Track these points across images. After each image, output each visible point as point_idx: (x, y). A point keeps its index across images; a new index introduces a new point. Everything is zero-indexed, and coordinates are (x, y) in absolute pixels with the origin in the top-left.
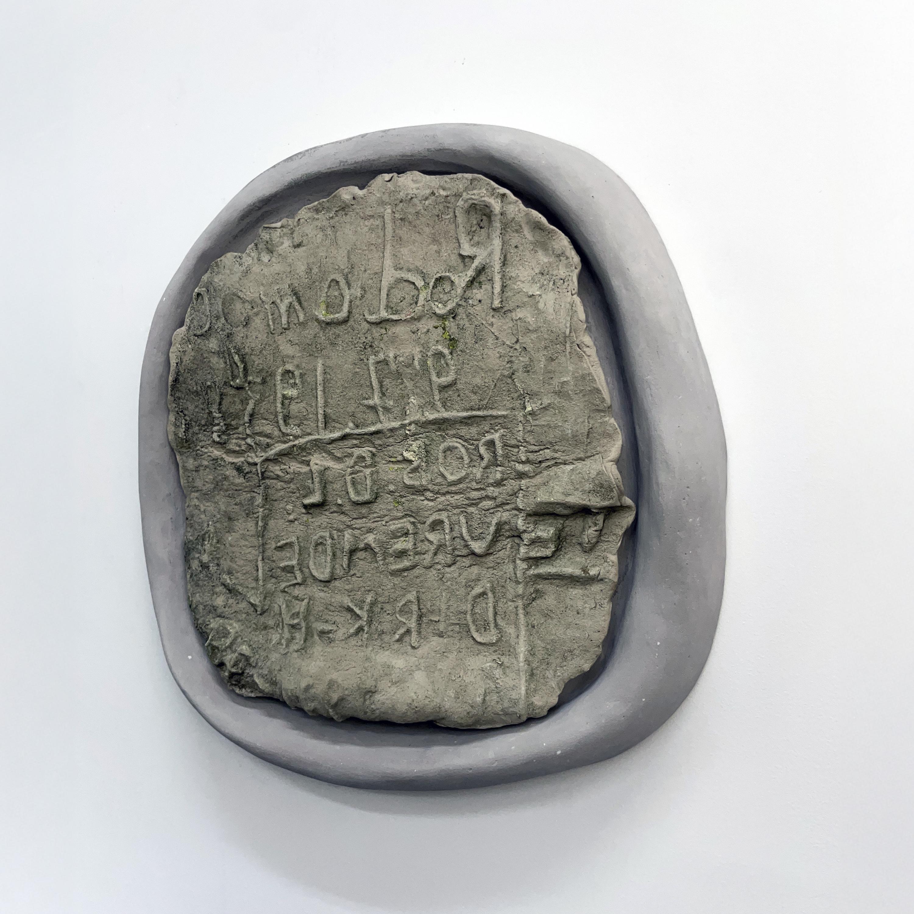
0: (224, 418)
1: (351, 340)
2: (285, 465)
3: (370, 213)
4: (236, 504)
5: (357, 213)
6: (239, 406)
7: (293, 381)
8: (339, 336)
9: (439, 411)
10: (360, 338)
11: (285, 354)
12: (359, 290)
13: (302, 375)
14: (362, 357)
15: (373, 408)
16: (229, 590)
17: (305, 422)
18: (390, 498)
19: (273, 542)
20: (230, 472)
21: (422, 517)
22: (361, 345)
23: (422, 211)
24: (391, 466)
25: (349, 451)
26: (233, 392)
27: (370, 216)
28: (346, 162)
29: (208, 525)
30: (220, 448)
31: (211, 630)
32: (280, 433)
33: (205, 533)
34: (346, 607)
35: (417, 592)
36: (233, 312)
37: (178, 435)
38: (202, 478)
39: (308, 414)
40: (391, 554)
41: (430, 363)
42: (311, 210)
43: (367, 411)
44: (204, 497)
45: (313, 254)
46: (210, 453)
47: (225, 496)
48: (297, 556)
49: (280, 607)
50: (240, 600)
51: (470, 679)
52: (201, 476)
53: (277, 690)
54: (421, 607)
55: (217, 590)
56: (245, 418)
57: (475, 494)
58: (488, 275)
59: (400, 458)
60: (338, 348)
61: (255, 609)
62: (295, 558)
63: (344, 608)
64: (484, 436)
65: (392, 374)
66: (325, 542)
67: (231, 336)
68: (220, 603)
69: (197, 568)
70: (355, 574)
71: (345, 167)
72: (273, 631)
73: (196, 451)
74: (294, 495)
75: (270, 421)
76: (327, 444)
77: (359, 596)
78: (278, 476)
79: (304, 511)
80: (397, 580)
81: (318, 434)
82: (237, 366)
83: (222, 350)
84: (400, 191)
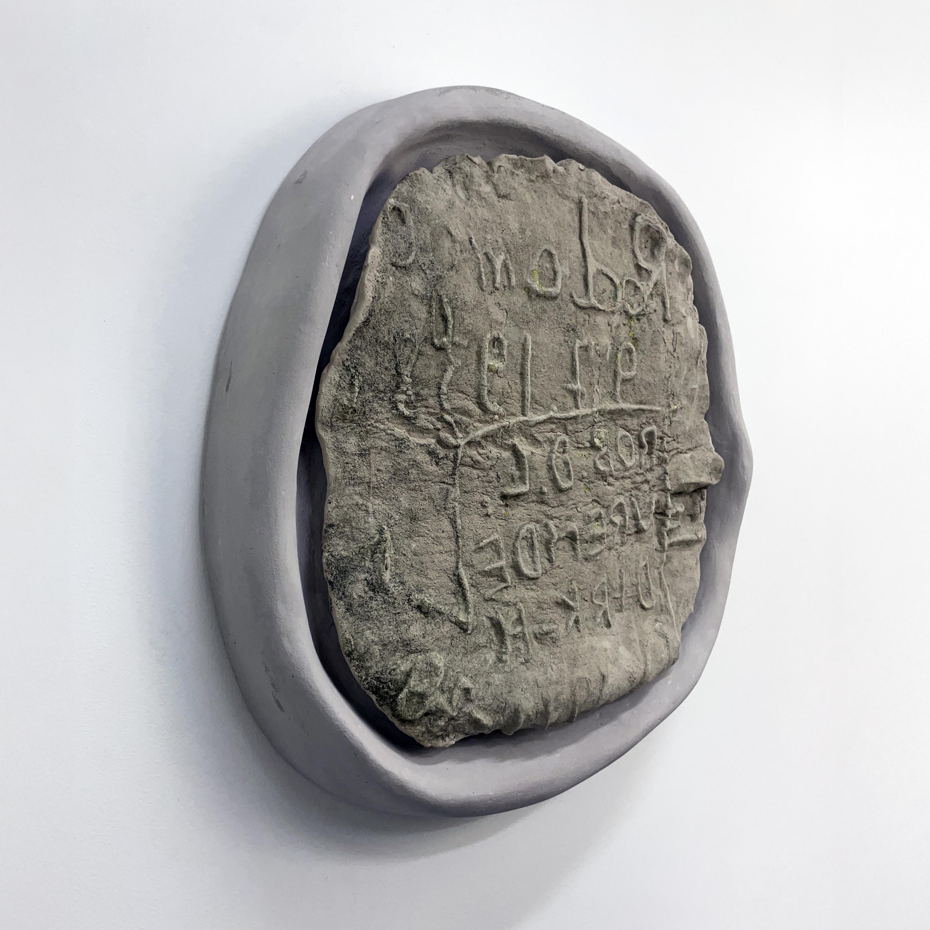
1: (556, 318)
2: (483, 448)
3: (568, 194)
4: (424, 499)
5: (554, 187)
6: (433, 372)
7: (498, 352)
8: (545, 311)
9: (618, 402)
10: (564, 319)
11: (494, 317)
12: (568, 269)
13: (509, 346)
14: (567, 338)
15: (574, 394)
16: (425, 613)
17: (508, 400)
18: (582, 485)
19: (471, 543)
20: (422, 457)
21: (605, 501)
22: (566, 327)
23: (610, 213)
24: (579, 452)
25: (549, 435)
26: (431, 352)
27: (568, 197)
28: (552, 130)
29: (381, 531)
30: (403, 423)
31: (408, 675)
32: (480, 411)
33: (379, 543)
34: (560, 601)
35: (606, 573)
36: (441, 249)
37: (341, 401)
38: (373, 465)
39: (511, 392)
40: (585, 540)
41: (620, 355)
42: (510, 162)
43: (567, 395)
44: (372, 491)
45: (524, 214)
46: (390, 430)
47: (409, 489)
48: (504, 555)
49: (491, 619)
50: (441, 622)
51: (652, 641)
52: (371, 461)
53: (502, 718)
54: (609, 587)
55: (406, 617)
56: (440, 388)
57: (639, 479)
58: (659, 291)
59: (588, 445)
60: (544, 324)
61: (463, 629)
62: (500, 557)
63: (557, 603)
64: (643, 428)
65: (589, 361)
66: (529, 536)
67: (441, 280)
68: (416, 634)
69: (363, 595)
70: (558, 566)
71: (549, 135)
72: (485, 650)
73: (365, 427)
74: (490, 484)
75: (468, 395)
76: (530, 426)
77: (564, 588)
78: (478, 462)
79: (501, 503)
80: (590, 565)
81: (524, 415)
82: (445, 319)
83: (428, 295)
84: (594, 186)
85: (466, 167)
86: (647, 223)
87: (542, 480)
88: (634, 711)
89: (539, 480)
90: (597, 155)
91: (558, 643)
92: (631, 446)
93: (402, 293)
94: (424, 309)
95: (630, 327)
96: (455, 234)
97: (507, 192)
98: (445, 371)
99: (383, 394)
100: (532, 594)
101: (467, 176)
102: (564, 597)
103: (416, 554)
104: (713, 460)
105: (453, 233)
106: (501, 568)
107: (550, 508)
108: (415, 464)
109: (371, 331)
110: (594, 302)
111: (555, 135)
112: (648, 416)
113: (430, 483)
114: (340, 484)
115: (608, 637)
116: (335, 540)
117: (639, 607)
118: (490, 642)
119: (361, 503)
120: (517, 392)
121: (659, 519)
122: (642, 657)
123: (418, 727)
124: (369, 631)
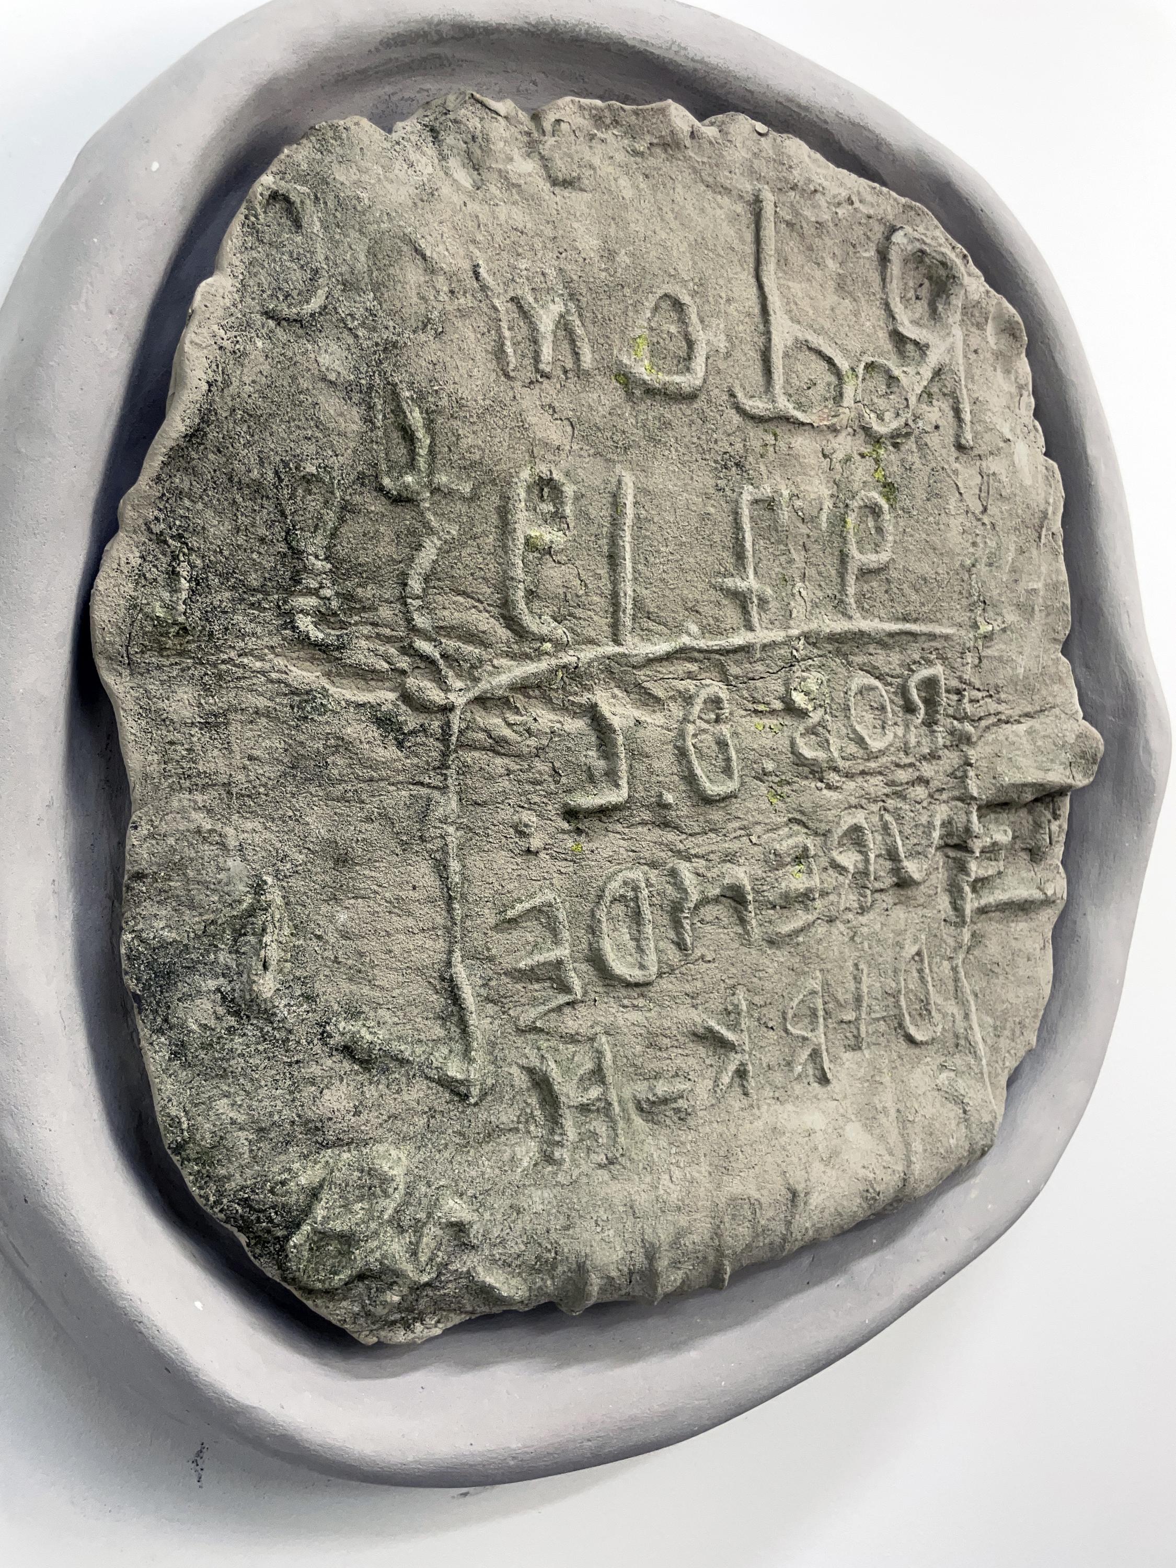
0: (335, 576)
1: (695, 440)
2: (517, 711)
3: (727, 183)
4: (369, 820)
5: (694, 169)
6: (386, 549)
7: (551, 509)
8: (667, 425)
9: (850, 618)
10: (716, 441)
11: (539, 435)
12: (723, 337)
13: (578, 497)
14: (722, 483)
15: (741, 599)
16: (361, 1062)
17: (578, 612)
18: (763, 789)
19: (487, 911)
20: (354, 729)
21: (820, 821)
22: (719, 458)
23: (830, 224)
24: (756, 720)
25: (681, 685)
26: (376, 505)
27: (726, 189)
28: (685, 49)
29: (258, 888)
30: (312, 660)
31: (314, 1194)
32: (509, 633)
33: (251, 912)
34: (702, 1030)
35: (821, 970)
36: (399, 287)
37: (147, 610)
38: (235, 748)
39: (587, 594)
40: (771, 903)
41: (851, 520)
42: (586, 113)
43: (725, 602)
44: (235, 804)
45: (613, 219)
46: (279, 671)
47: (329, 797)
48: (566, 935)
49: (530, 1071)
50: (404, 1079)
51: (929, 1111)
52: (233, 739)
53: (549, 1282)
54: (827, 999)
55: (315, 1069)
56: (406, 585)
57: (903, 776)
58: (945, 386)
59: (778, 705)
60: (667, 453)
61: (458, 1094)
62: (557, 942)
63: (695, 1034)
64: (913, 671)
65: (777, 531)
66: (631, 894)
67: (395, 351)
68: (336, 1106)
69: (212, 1023)
70: (702, 957)
71: (677, 58)
72: (513, 1138)
73: (215, 665)
74: (538, 787)
75: (479, 601)
76: (634, 667)
77: (716, 1003)
78: (504, 741)
79: (566, 826)
80: (782, 955)
81: (617, 642)
82: (408, 436)
83: (363, 382)
84: (791, 167)
85: (472, 120)
86: (918, 245)
87: (660, 779)
88: (888, 1255)
89: (654, 779)
90: (799, 106)
91: (691, 1122)
92: (883, 708)
93: (293, 378)
94: (355, 413)
95: (877, 461)
96: (435, 256)
97: (574, 174)
98: (419, 547)
99: (260, 596)
100: (634, 1016)
101: (474, 138)
102: (712, 1023)
103: (345, 936)
104: (1078, 737)
105: (428, 254)
106: (559, 963)
107: (684, 836)
108: (343, 745)
109: (211, 456)
110: (785, 405)
111: (693, 60)
112: (925, 646)
113: (382, 784)
114: (157, 788)
115: (822, 1105)
116: (148, 908)
117: (901, 1040)
118: (527, 1122)
119: (209, 827)
120: (601, 595)
121: (954, 859)
122: (901, 1146)
123: (344, 1304)
124: (225, 1100)
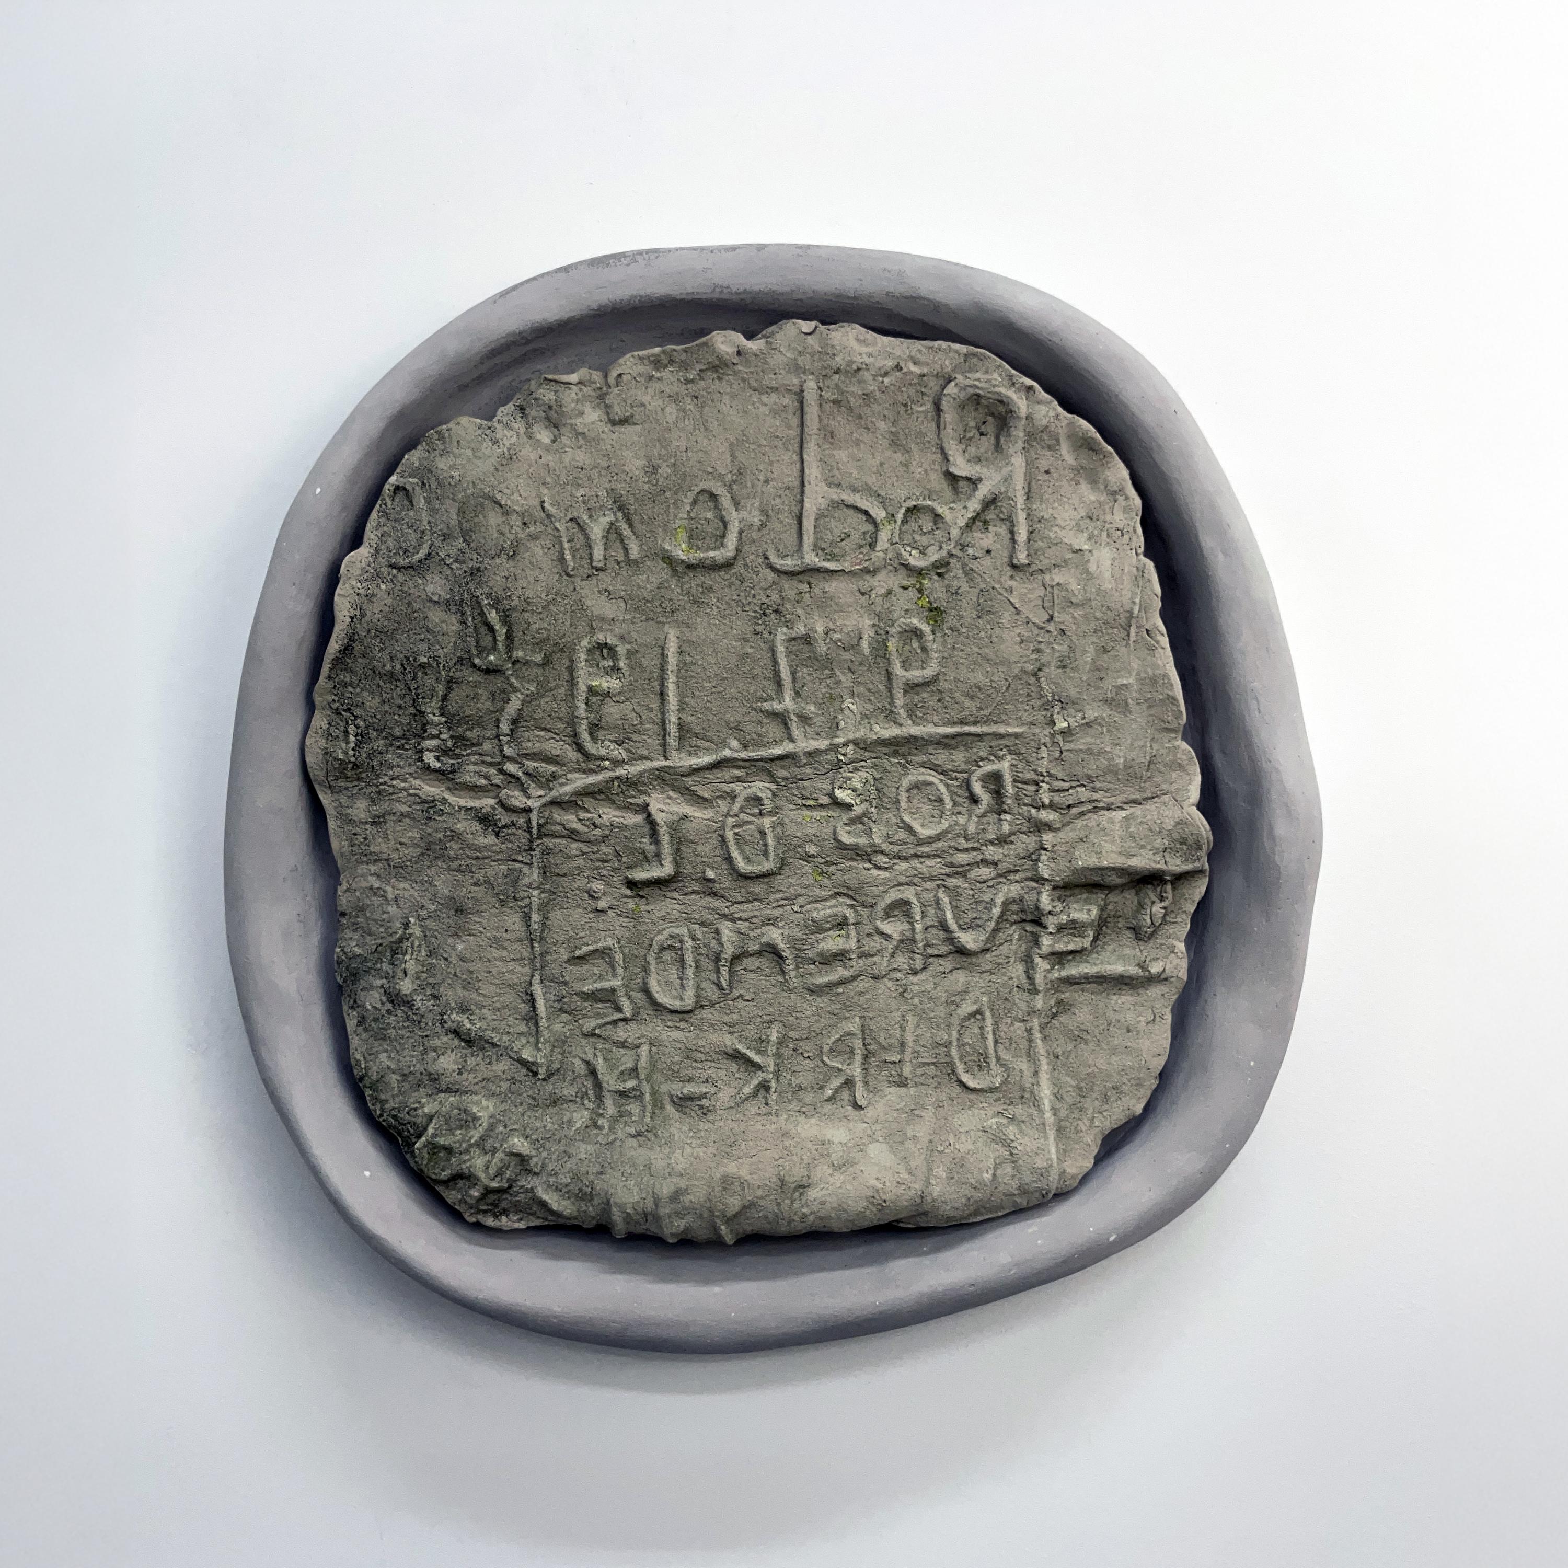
0: (449, 725)
1: (735, 597)
2: (588, 811)
3: (774, 384)
4: (476, 884)
5: (744, 380)
6: (485, 704)
7: (611, 664)
8: (710, 589)
9: (901, 725)
10: (754, 596)
11: (596, 613)
12: (757, 513)
13: (630, 654)
14: (759, 628)
15: (781, 718)
16: (466, 1041)
17: (635, 737)
18: (807, 868)
19: (562, 950)
20: (463, 825)
21: (867, 895)
22: (757, 609)
23: (877, 393)
24: (807, 813)
25: (727, 788)
26: (475, 677)
27: (771, 388)
28: (728, 287)
29: (407, 925)
30: (439, 780)
31: (430, 1118)
32: (580, 755)
33: (400, 940)
34: (731, 1052)
35: (861, 1017)
36: (483, 529)
37: (334, 755)
38: (390, 837)
39: (641, 723)
40: (811, 959)
41: (892, 645)
42: (646, 362)
43: (765, 721)
44: (393, 872)
45: (659, 440)
46: (415, 789)
47: (449, 869)
48: (620, 971)
49: (588, 1063)
50: (495, 1056)
51: (965, 1145)
52: (389, 832)
53: (591, 1209)
54: (868, 1041)
55: (437, 1042)
56: (498, 727)
57: (962, 858)
58: (1002, 512)
59: (825, 800)
60: (708, 611)
61: (532, 1071)
62: (615, 975)
63: (726, 1053)
64: (980, 767)
65: (817, 660)
66: (678, 945)
67: (479, 574)
68: (446, 1066)
69: (379, 1006)
70: (741, 996)
71: (724, 296)
72: (573, 1107)
73: (377, 786)
74: (606, 864)
75: (556, 734)
76: (682, 776)
77: (751, 1031)
78: (573, 832)
79: (628, 892)
80: (822, 1002)
81: (666, 759)
82: (491, 629)
83: (457, 598)
84: (834, 355)
85: (547, 395)
86: (971, 391)
87: (703, 859)
88: (926, 1260)
89: (699, 860)
90: (849, 298)
91: (710, 1117)
92: (940, 800)
93: (409, 604)
94: (454, 619)
95: (920, 591)
96: (509, 503)
97: (628, 414)
98: (508, 701)
99: (403, 741)
100: (676, 1034)
101: (550, 407)
102: (740, 1047)
103: (462, 959)
105: (503, 503)
106: (614, 991)
107: (729, 904)
108: (455, 836)
109: (360, 660)
110: (811, 559)
112: (992, 744)
113: (486, 861)
114: (349, 861)
115: (851, 1125)
116: (348, 934)
117: (955, 1085)
118: (582, 1097)
119: (377, 886)
120: (654, 722)
121: (1032, 933)
122: (924, 1169)
123: (453, 1192)
124: (385, 1054)
